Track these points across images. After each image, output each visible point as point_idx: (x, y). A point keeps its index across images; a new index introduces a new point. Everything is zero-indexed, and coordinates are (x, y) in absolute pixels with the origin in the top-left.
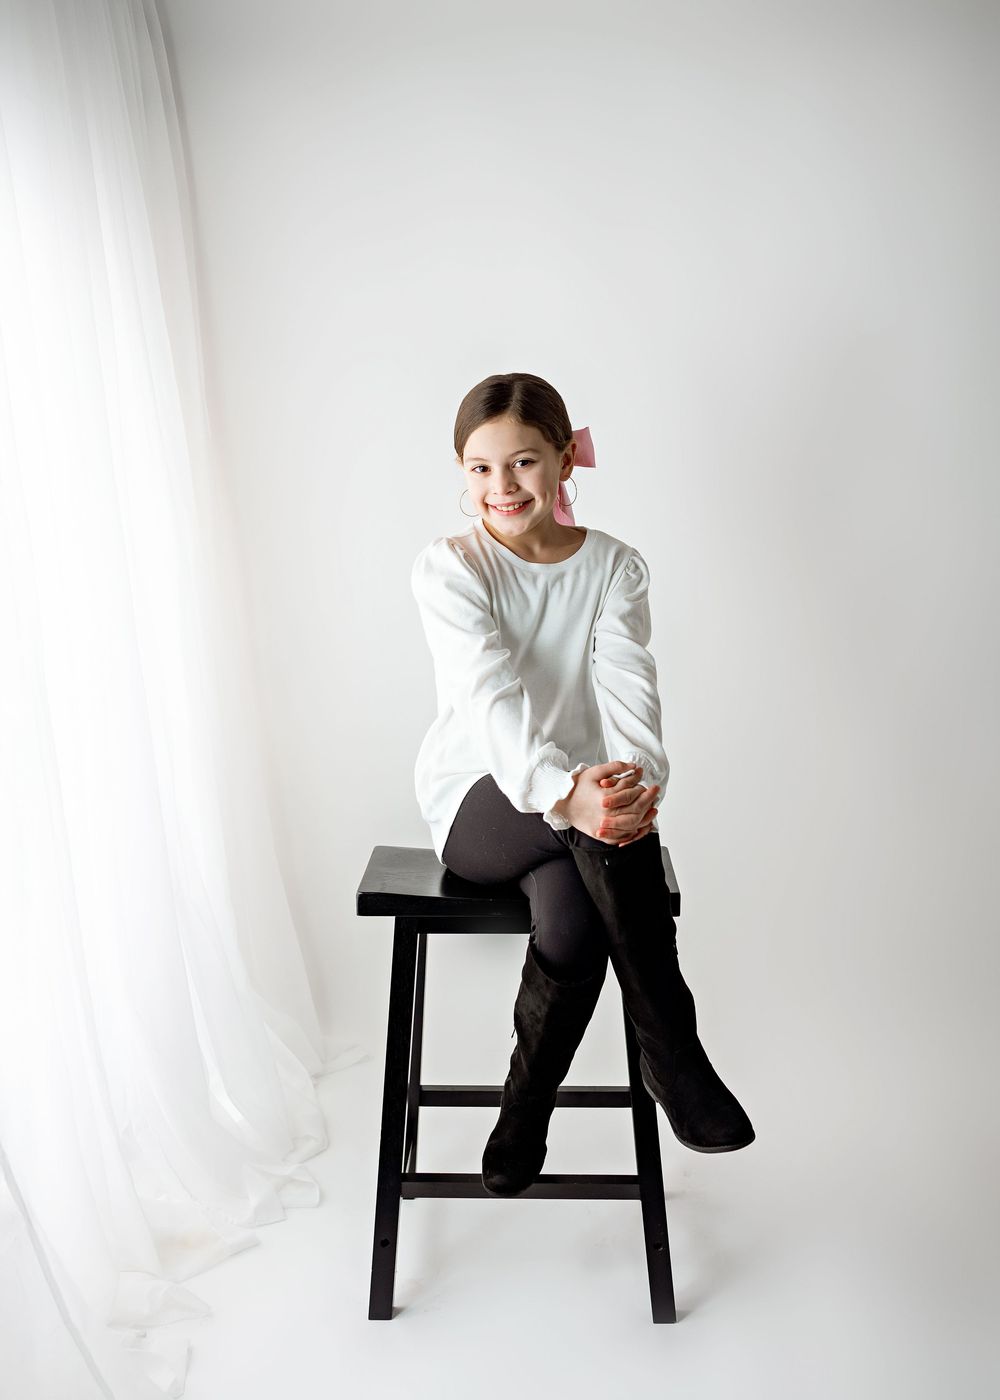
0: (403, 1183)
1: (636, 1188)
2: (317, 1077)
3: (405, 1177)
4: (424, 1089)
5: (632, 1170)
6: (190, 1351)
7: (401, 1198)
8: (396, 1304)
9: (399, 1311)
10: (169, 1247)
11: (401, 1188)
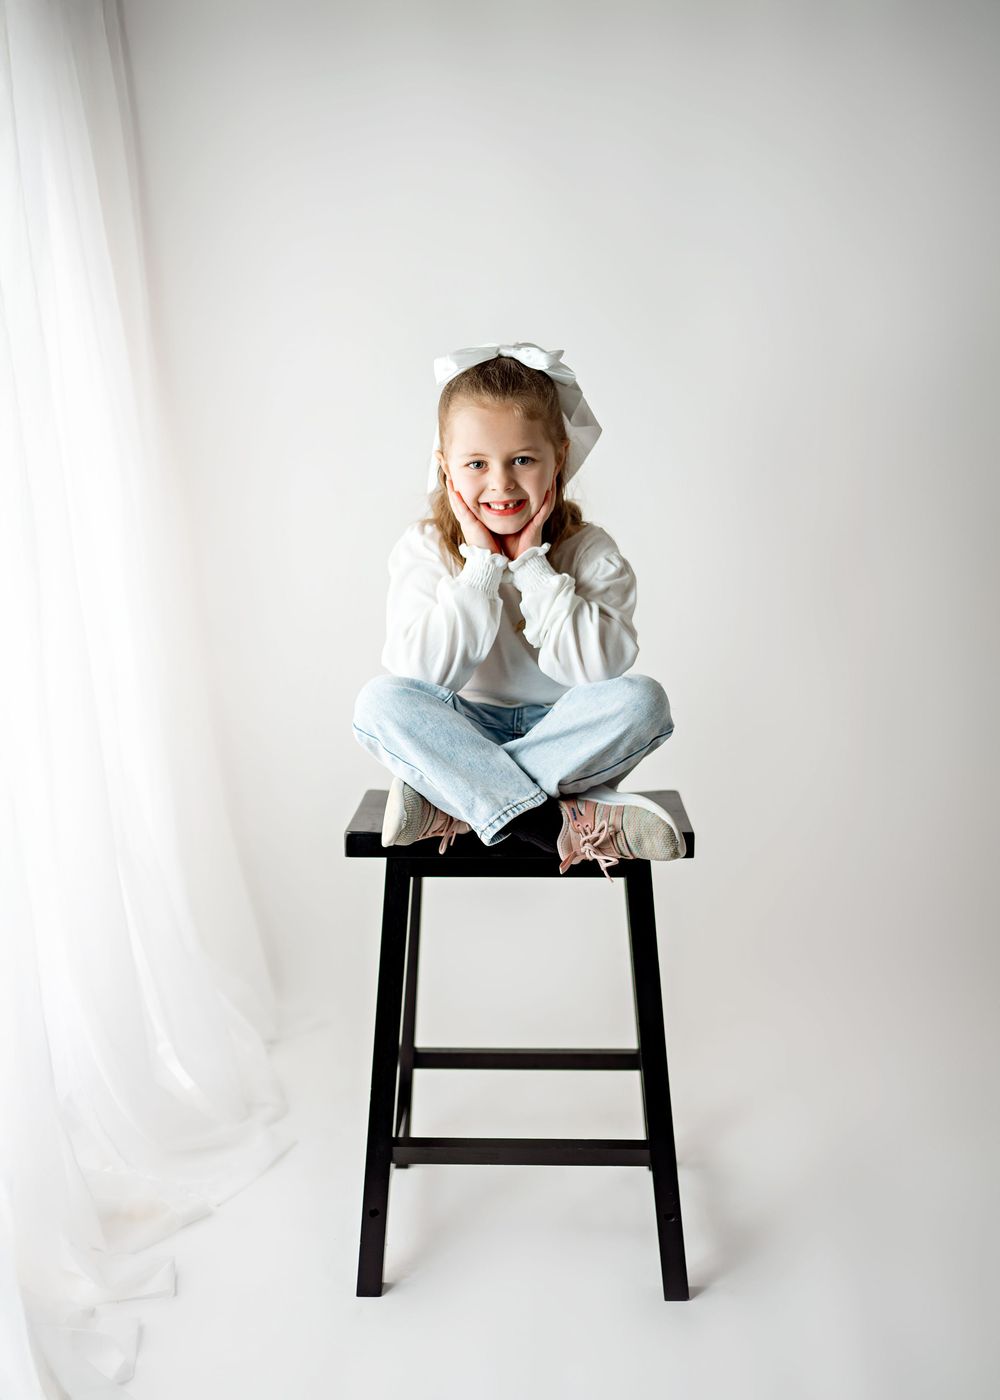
0: (395, 1148)
1: (646, 1153)
2: (271, 1043)
3: (397, 1142)
4: (420, 1051)
5: (640, 1134)
6: (141, 1330)
7: (392, 1165)
8: (387, 1278)
9: (390, 1286)
10: (114, 1221)
11: (391, 1155)
